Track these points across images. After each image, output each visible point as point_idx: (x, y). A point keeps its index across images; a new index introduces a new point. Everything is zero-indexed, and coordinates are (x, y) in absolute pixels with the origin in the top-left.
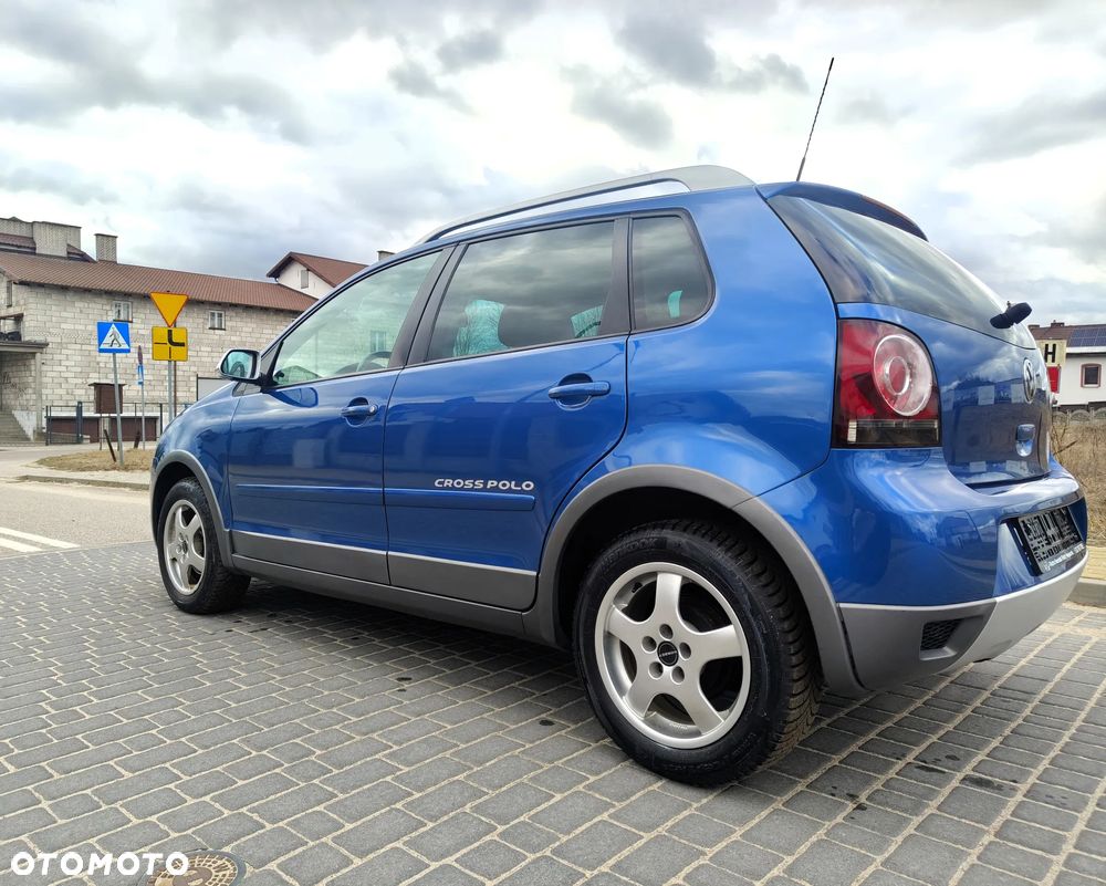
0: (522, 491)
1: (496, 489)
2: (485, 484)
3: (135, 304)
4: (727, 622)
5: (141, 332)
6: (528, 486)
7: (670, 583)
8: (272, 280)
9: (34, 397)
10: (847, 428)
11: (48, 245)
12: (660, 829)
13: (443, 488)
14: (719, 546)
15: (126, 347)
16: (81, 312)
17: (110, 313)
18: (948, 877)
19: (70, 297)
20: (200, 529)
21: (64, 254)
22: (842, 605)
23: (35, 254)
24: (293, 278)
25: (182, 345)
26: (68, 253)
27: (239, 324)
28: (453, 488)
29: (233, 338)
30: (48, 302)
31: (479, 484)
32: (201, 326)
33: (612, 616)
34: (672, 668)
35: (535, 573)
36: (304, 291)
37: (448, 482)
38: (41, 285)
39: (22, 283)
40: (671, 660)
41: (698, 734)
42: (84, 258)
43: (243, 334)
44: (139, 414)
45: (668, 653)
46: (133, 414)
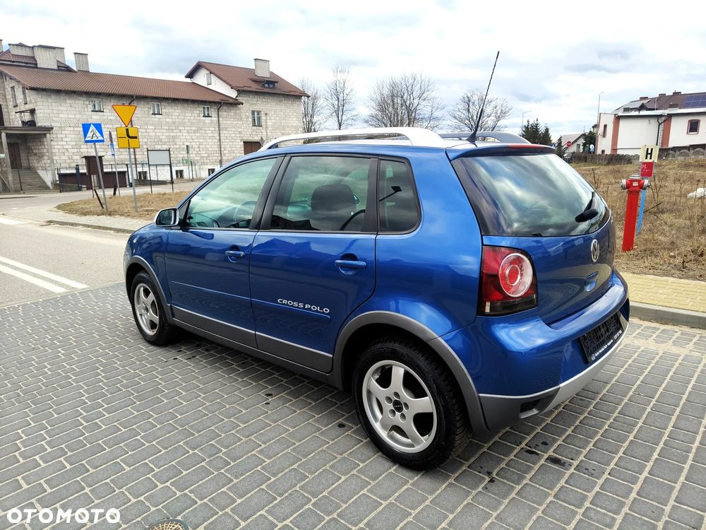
0: (323, 313)
1: (310, 309)
2: (304, 306)
3: (104, 100)
4: (426, 395)
5: (110, 118)
6: (326, 310)
7: (399, 371)
8: (188, 80)
9: (49, 161)
10: (485, 306)
11: (45, 60)
12: (391, 499)
13: (282, 304)
14: (422, 357)
15: (101, 138)
16: (71, 106)
17: (89, 106)
18: (524, 526)
19: (62, 97)
20: (154, 301)
21: (56, 67)
22: (481, 395)
23: (37, 68)
24: (201, 79)
25: (136, 138)
26: (58, 67)
27: (171, 111)
28: (288, 305)
29: (168, 120)
30: (50, 100)
31: (301, 305)
32: (146, 112)
33: (370, 381)
34: (400, 413)
35: (331, 356)
36: (209, 87)
37: (285, 301)
38: (44, 90)
39: (32, 89)
40: (400, 410)
41: (413, 446)
42: (68, 69)
43: (174, 117)
44: (114, 170)
45: (398, 406)
46: (110, 170)
